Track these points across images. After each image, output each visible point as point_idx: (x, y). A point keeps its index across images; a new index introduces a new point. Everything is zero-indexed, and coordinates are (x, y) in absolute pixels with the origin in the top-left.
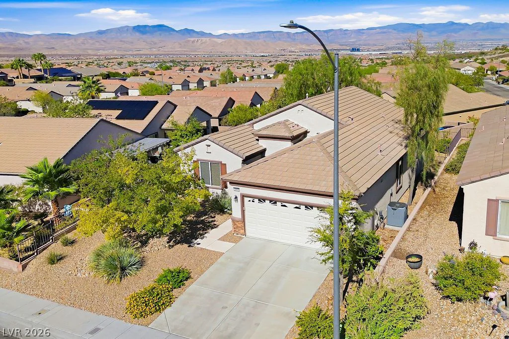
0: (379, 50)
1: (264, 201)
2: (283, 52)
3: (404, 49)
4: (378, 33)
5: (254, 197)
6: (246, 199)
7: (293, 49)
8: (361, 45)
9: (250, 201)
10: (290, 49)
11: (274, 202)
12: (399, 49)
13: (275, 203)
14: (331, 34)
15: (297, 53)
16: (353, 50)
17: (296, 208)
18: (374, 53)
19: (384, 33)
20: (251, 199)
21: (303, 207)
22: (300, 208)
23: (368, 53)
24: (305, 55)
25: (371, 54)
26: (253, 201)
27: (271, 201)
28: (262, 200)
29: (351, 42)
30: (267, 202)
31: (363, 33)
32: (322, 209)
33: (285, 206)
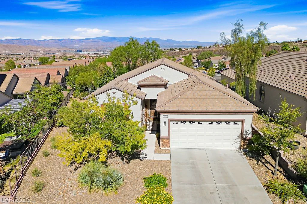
0: (93, 52)
1: (185, 122)
2: (32, 52)
3: (108, 51)
4: (91, 42)
5: (177, 121)
6: (171, 123)
7: (39, 50)
8: (81, 48)
9: (174, 124)
10: (36, 50)
11: (192, 122)
12: (105, 51)
13: (194, 122)
14: (62, 41)
15: (42, 53)
16: (78, 51)
17: (210, 124)
18: (91, 53)
19: (95, 41)
20: (175, 122)
21: (214, 123)
22: (212, 124)
23: (88, 53)
24: (48, 54)
25: (89, 54)
26: (176, 124)
27: (190, 122)
28: (183, 122)
29: (75, 46)
30: (188, 123)
31: (83, 41)
32: (228, 122)
33: (201, 124)
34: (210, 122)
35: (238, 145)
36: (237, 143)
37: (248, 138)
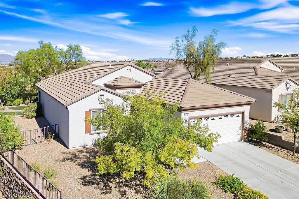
9: (192, 122)
13: (208, 118)
20: (193, 120)
21: (223, 117)
27: (205, 118)
32: (232, 115)
33: (214, 119)
34: (220, 117)
35: (239, 137)
36: (239, 134)
37: (248, 129)
